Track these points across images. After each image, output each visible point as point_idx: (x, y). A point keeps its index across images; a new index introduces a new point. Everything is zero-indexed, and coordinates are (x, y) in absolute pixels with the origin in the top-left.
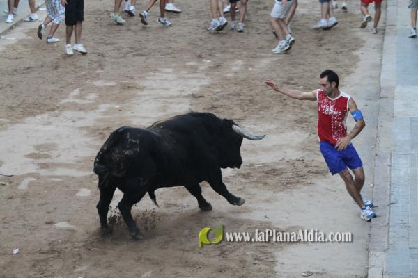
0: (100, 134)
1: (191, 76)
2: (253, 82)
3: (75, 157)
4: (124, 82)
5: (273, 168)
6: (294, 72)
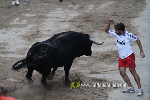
0: (28, 38)
1: (70, 12)
2: (98, 14)
3: (17, 49)
4: (39, 14)
5: (107, 54)
6: (117, 10)
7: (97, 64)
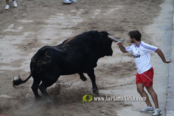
0: (25, 48)
2: (106, 21)
3: (11, 60)
4: (37, 20)
5: (116, 66)
6: (127, 16)
7: (105, 78)
